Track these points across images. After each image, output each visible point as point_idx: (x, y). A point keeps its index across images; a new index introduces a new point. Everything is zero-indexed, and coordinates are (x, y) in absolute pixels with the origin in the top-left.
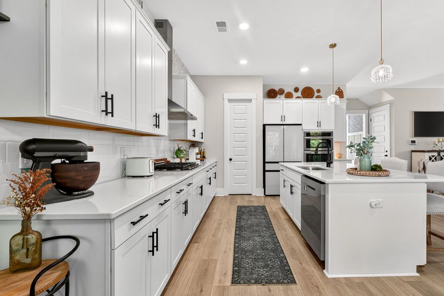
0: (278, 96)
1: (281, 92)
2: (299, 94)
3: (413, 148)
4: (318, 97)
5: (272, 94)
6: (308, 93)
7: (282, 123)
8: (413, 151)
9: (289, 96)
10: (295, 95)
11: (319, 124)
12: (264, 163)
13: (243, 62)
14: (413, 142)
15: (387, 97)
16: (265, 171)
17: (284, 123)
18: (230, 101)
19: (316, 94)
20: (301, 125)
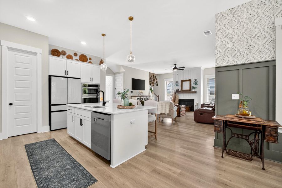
0: (61, 56)
1: (64, 53)
2: (77, 58)
3: (132, 95)
4: (90, 62)
5: (55, 53)
6: (83, 58)
7: (65, 76)
8: (132, 96)
9: (70, 57)
10: (74, 57)
11: (91, 79)
12: (50, 105)
13: (31, 19)
14: (132, 92)
15: (123, 70)
16: (50, 112)
17: (67, 76)
18: (9, 48)
19: (89, 60)
20: (80, 79)
